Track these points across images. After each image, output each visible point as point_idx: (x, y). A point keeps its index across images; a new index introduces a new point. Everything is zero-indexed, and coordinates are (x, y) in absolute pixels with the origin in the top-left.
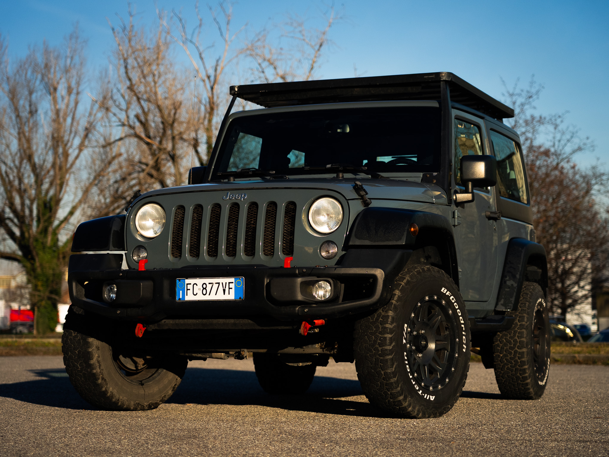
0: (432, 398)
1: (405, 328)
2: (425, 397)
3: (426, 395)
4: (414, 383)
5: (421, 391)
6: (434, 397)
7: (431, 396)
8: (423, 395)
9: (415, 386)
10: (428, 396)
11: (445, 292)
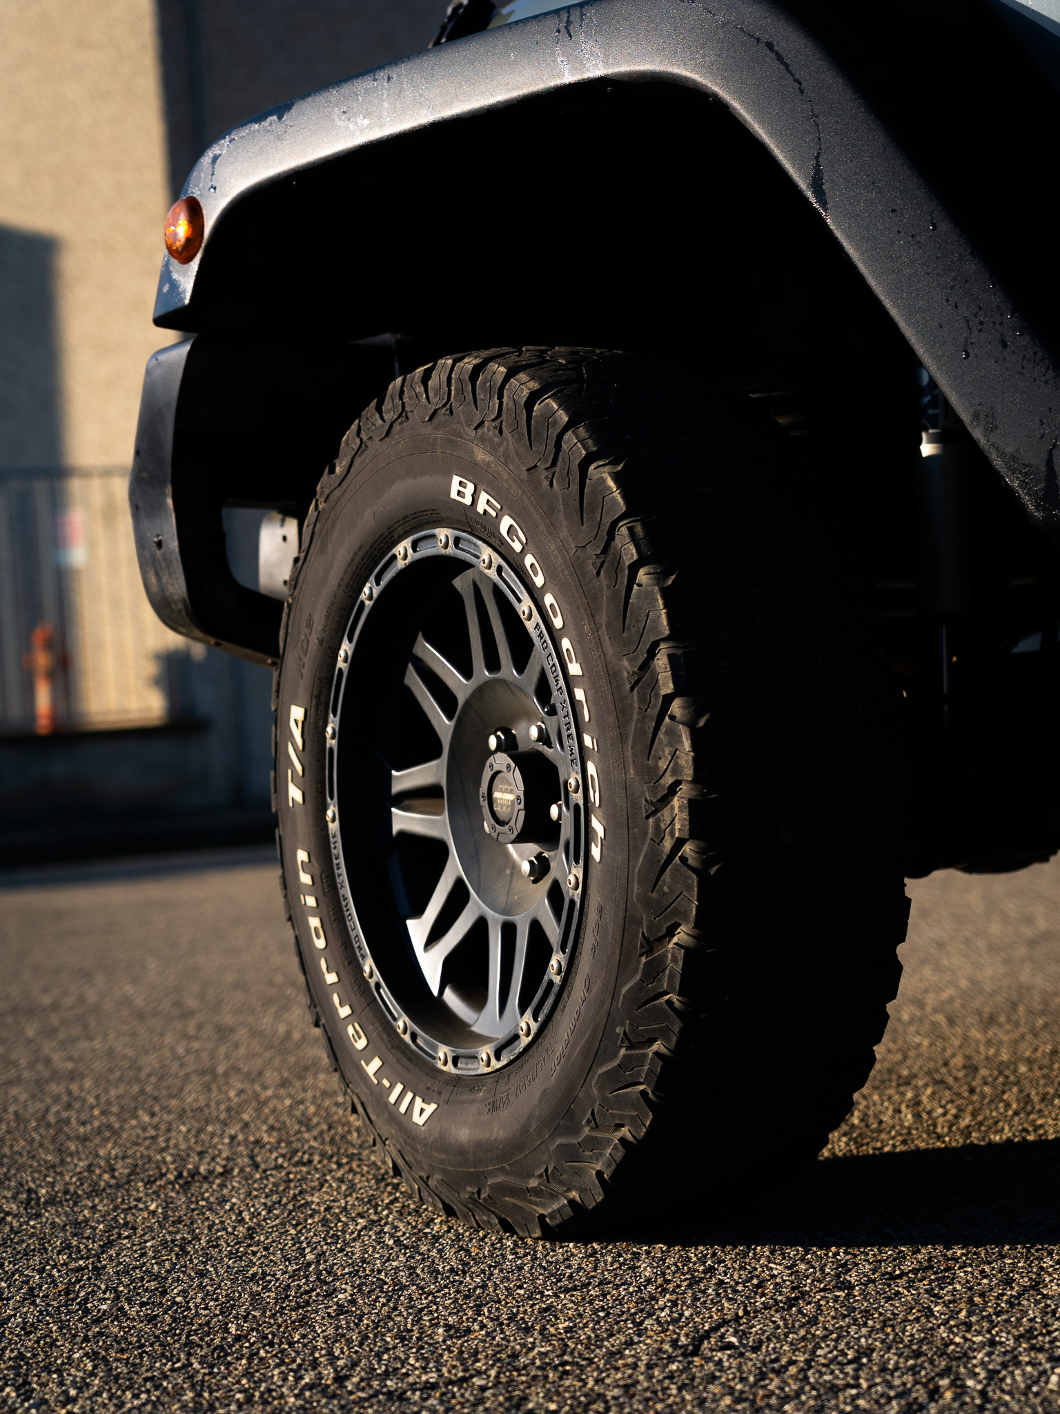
0: (422, 1111)
1: (292, 724)
2: (392, 1099)
3: (399, 1087)
4: (344, 1011)
5: (376, 1063)
6: (430, 1109)
7: (418, 1100)
8: (386, 1083)
9: (350, 1030)
10: (409, 1095)
11: (468, 501)
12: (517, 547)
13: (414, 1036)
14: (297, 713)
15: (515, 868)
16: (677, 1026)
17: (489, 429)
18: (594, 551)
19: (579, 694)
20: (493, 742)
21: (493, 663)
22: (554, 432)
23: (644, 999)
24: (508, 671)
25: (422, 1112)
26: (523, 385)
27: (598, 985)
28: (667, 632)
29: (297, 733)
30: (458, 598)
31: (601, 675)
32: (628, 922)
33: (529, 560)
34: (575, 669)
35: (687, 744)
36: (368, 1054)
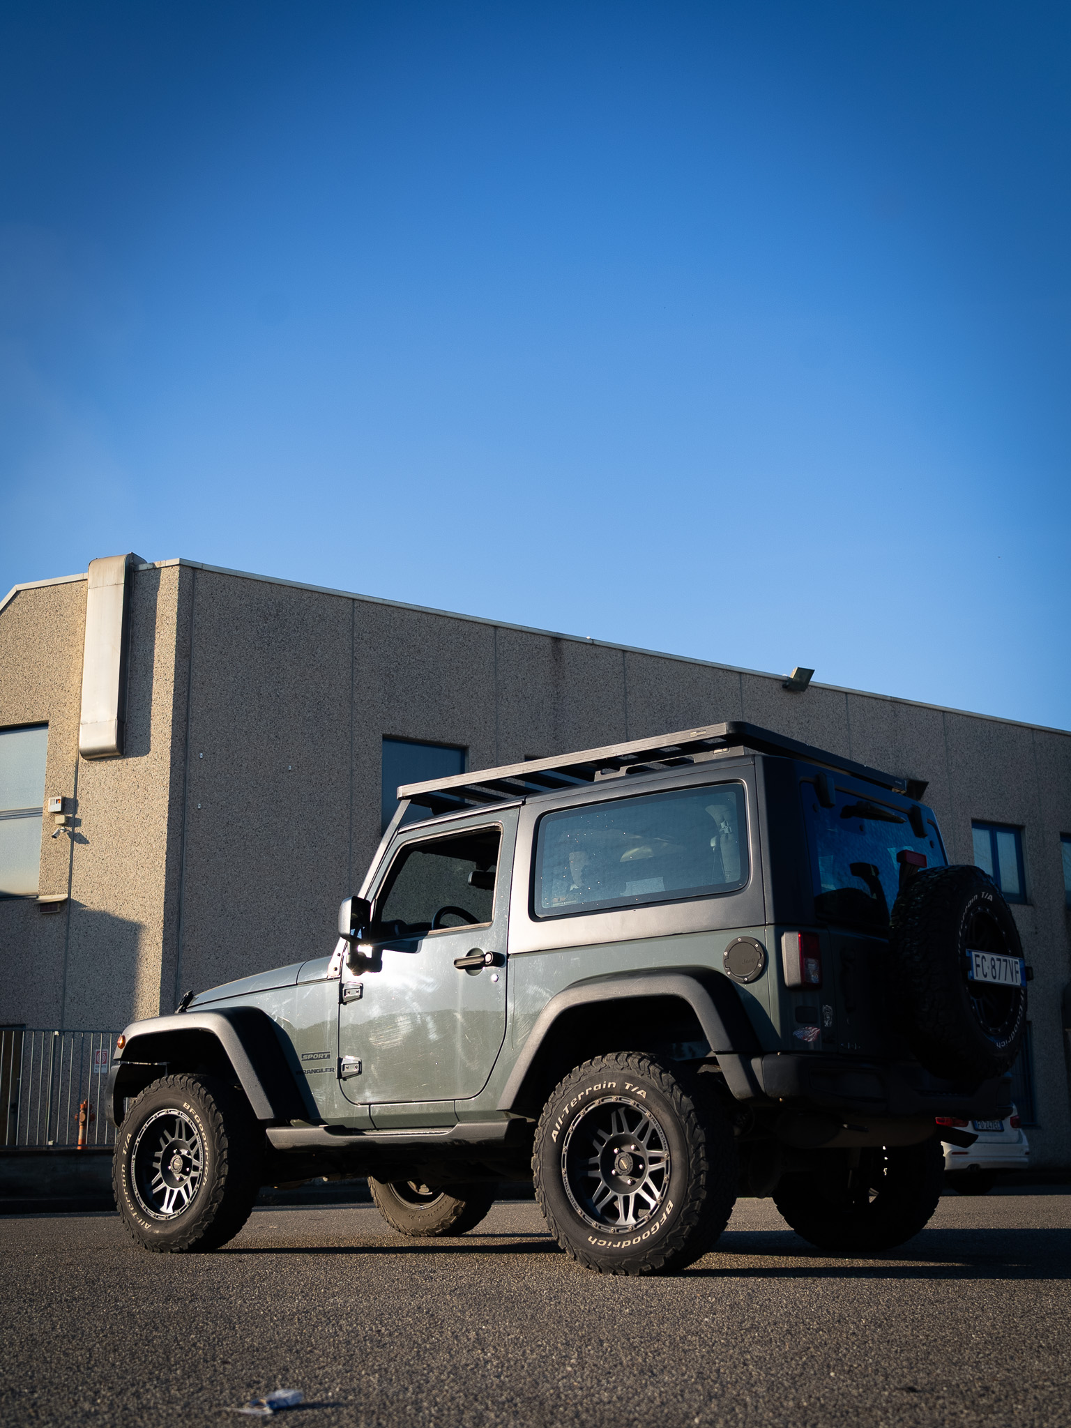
2: (139, 1222)
3: (141, 1220)
5: (135, 1214)
7: (146, 1223)
10: (144, 1222)
11: (188, 1108)
12: (198, 1122)
13: (147, 1210)
14: (130, 1135)
15: (175, 1178)
16: (213, 1218)
17: (196, 1096)
18: (215, 1128)
19: (207, 1154)
20: (175, 1151)
21: (180, 1136)
22: (210, 1102)
23: (208, 1213)
24: (184, 1139)
25: (147, 1226)
26: (191, 1081)
27: (199, 1209)
28: (227, 1147)
29: (128, 1140)
30: (175, 1123)
31: (213, 1151)
32: (208, 1198)
33: (200, 1125)
34: (207, 1149)
35: (227, 1168)
36: (133, 1212)
